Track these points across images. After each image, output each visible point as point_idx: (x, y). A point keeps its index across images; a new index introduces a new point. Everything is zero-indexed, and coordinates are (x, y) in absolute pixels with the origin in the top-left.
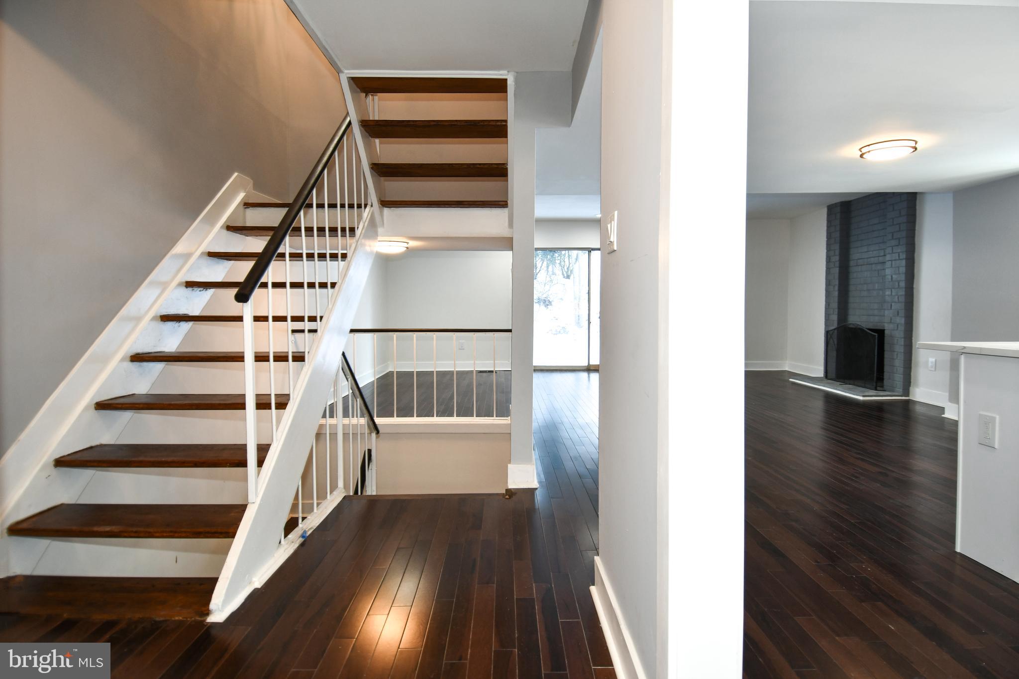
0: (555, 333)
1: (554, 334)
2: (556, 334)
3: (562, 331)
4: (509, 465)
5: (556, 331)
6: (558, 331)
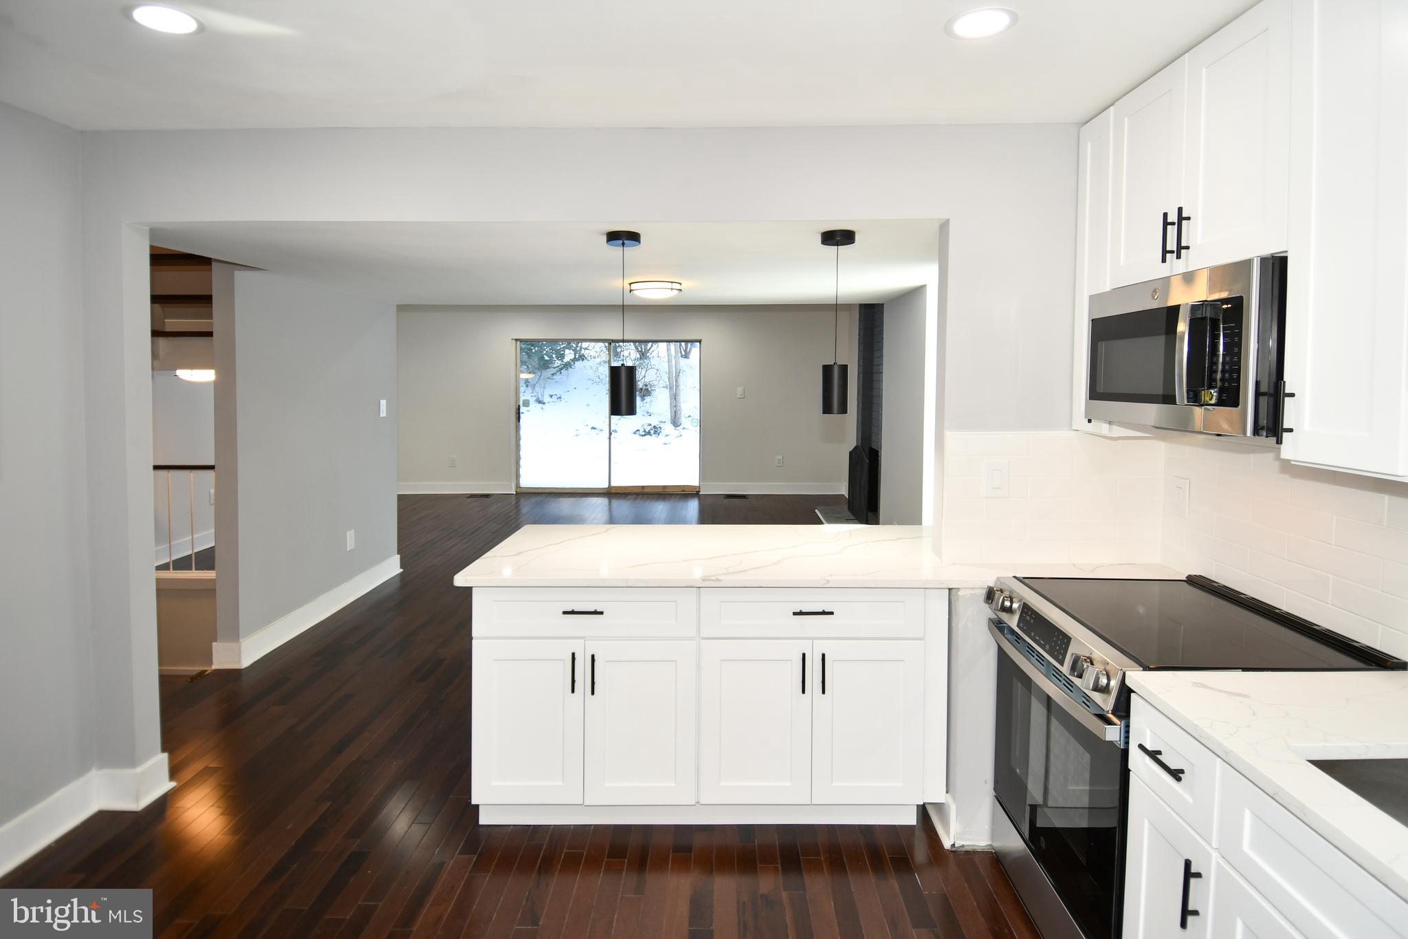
0: (643, 434)
1: (642, 435)
2: (645, 435)
3: (652, 432)
4: (214, 644)
5: (645, 431)
6: (647, 431)
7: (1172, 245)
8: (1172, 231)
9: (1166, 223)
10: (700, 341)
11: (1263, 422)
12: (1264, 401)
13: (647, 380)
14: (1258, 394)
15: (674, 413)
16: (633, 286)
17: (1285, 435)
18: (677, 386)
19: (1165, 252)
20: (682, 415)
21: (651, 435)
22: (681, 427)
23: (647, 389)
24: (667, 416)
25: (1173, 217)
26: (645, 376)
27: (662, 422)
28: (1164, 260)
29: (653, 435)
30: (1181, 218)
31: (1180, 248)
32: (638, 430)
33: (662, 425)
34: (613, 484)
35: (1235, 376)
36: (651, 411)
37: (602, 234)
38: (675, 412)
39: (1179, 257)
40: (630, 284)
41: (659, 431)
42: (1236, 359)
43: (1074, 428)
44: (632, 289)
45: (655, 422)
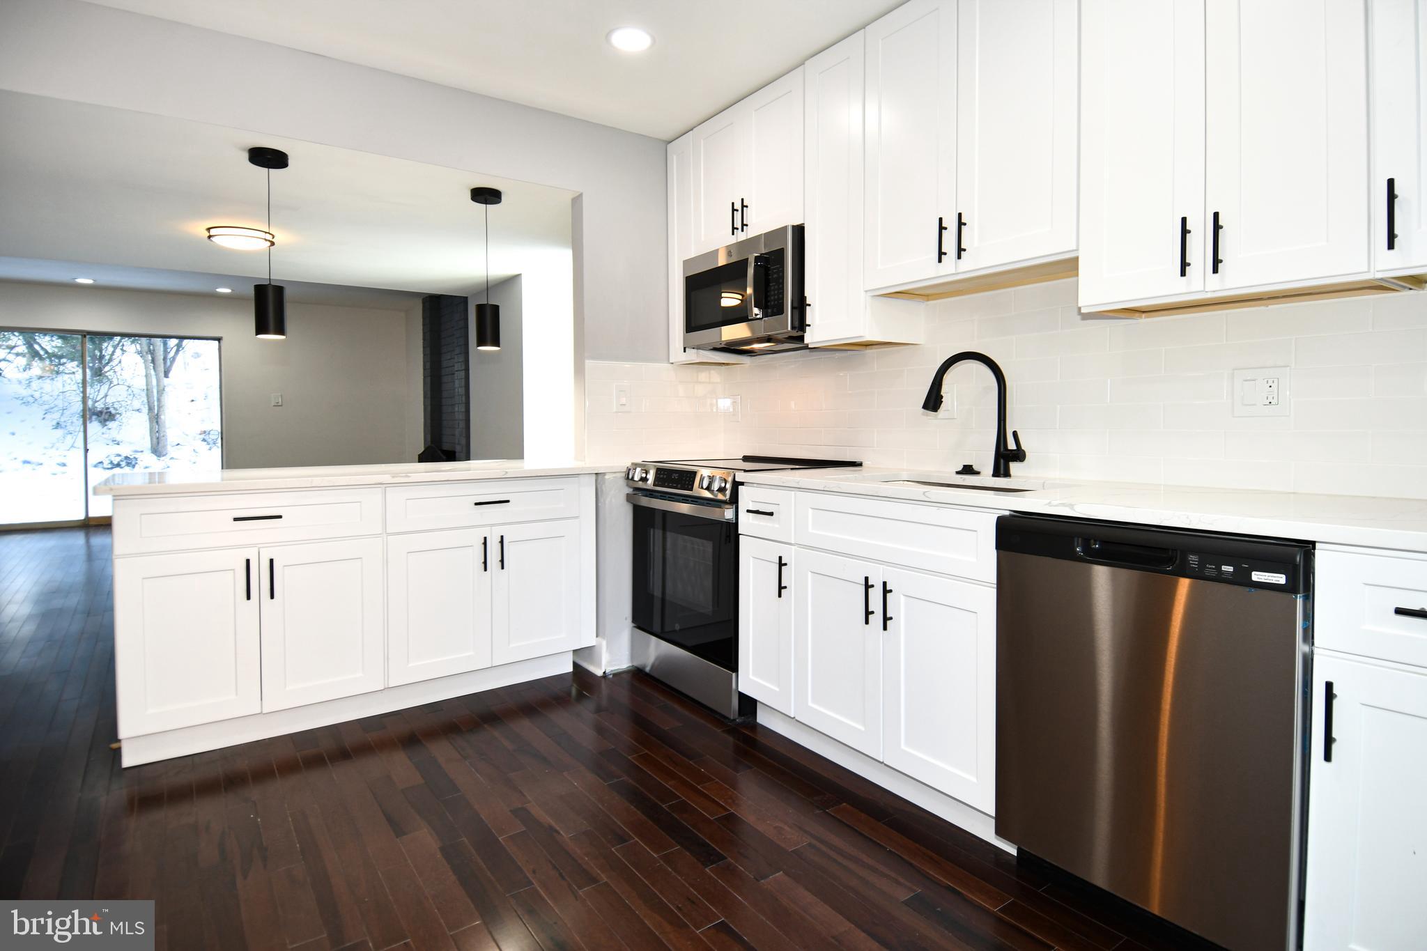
0: (110, 466)
1: (108, 469)
2: (112, 468)
3: (123, 464)
5: (111, 463)
6: (115, 463)
7: (738, 224)
8: (738, 215)
9: (734, 210)
10: (219, 339)
11: (797, 324)
12: (796, 312)
13: (109, 400)
14: (793, 308)
15: (155, 440)
16: (213, 232)
17: (807, 328)
18: (159, 407)
19: (734, 228)
20: (168, 443)
21: (122, 468)
22: (168, 457)
23: (110, 412)
24: (147, 443)
25: (738, 206)
26: (106, 396)
27: (136, 451)
28: (733, 234)
29: (126, 468)
30: (743, 206)
31: (743, 225)
32: (101, 463)
33: (137, 455)
34: (91, 515)
35: (781, 296)
36: (118, 439)
37: (244, 150)
38: (158, 438)
39: (742, 231)
40: (209, 229)
41: (133, 463)
42: (781, 286)
43: (671, 362)
44: (211, 234)
45: (125, 451)
